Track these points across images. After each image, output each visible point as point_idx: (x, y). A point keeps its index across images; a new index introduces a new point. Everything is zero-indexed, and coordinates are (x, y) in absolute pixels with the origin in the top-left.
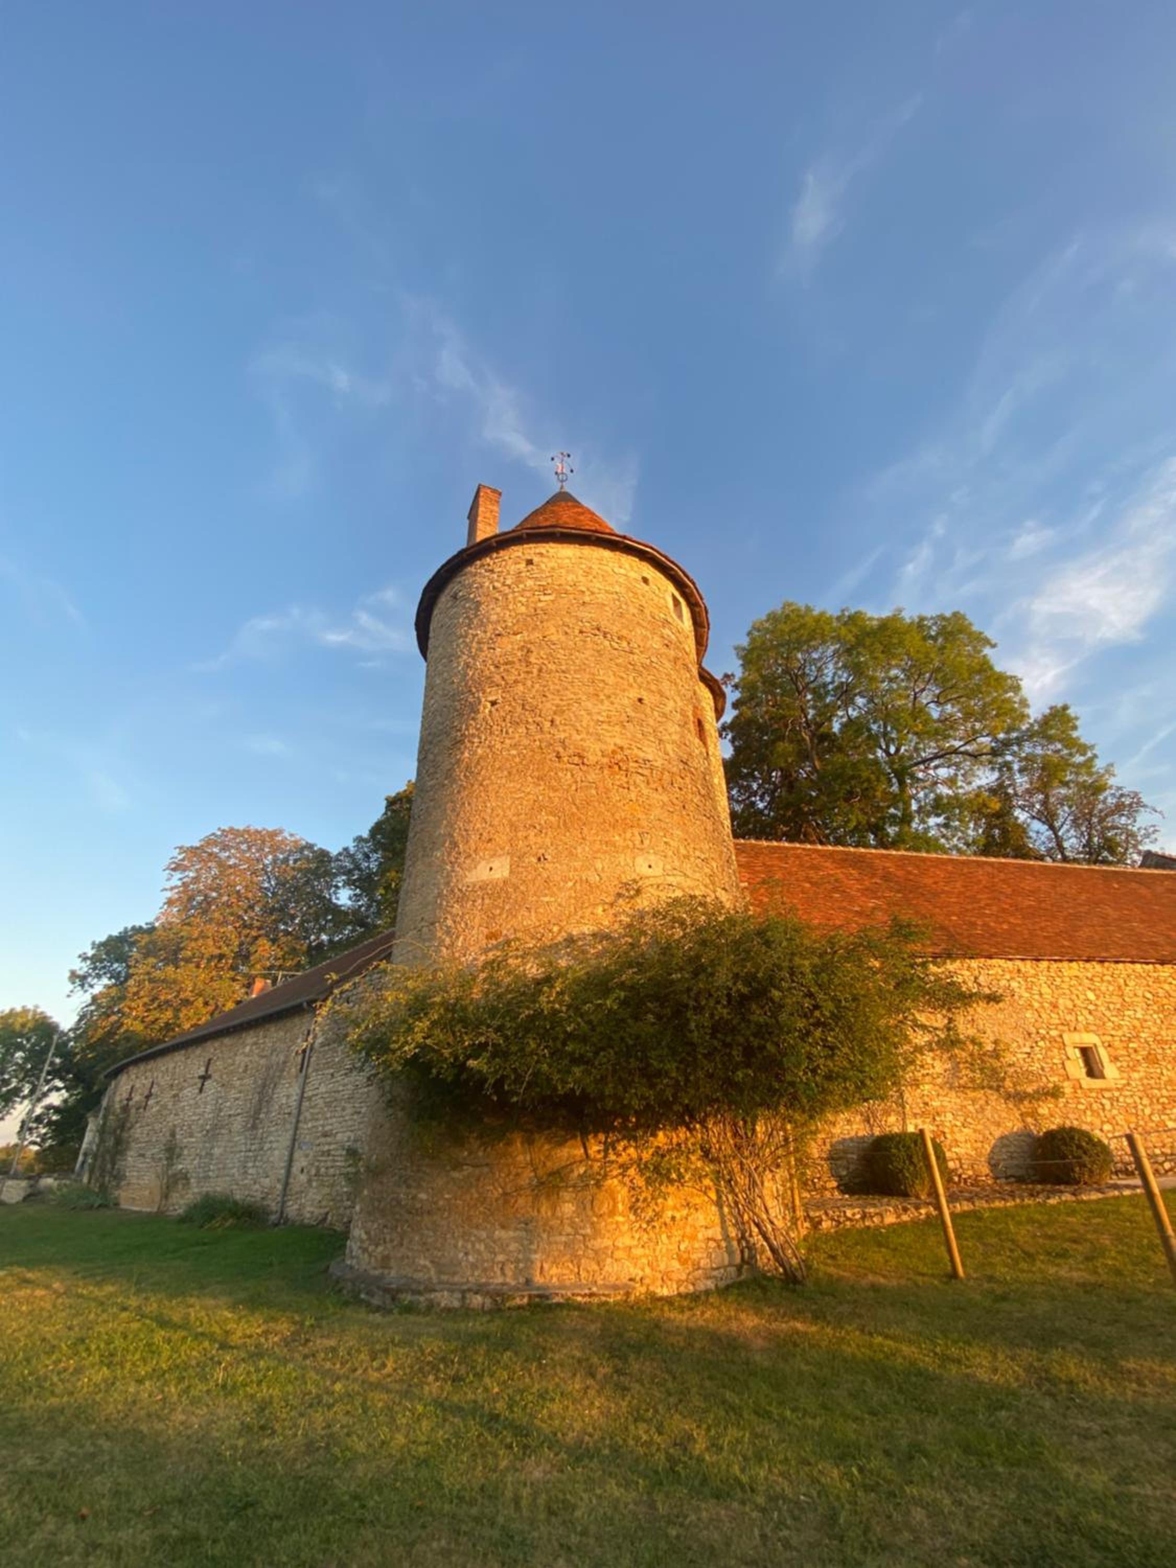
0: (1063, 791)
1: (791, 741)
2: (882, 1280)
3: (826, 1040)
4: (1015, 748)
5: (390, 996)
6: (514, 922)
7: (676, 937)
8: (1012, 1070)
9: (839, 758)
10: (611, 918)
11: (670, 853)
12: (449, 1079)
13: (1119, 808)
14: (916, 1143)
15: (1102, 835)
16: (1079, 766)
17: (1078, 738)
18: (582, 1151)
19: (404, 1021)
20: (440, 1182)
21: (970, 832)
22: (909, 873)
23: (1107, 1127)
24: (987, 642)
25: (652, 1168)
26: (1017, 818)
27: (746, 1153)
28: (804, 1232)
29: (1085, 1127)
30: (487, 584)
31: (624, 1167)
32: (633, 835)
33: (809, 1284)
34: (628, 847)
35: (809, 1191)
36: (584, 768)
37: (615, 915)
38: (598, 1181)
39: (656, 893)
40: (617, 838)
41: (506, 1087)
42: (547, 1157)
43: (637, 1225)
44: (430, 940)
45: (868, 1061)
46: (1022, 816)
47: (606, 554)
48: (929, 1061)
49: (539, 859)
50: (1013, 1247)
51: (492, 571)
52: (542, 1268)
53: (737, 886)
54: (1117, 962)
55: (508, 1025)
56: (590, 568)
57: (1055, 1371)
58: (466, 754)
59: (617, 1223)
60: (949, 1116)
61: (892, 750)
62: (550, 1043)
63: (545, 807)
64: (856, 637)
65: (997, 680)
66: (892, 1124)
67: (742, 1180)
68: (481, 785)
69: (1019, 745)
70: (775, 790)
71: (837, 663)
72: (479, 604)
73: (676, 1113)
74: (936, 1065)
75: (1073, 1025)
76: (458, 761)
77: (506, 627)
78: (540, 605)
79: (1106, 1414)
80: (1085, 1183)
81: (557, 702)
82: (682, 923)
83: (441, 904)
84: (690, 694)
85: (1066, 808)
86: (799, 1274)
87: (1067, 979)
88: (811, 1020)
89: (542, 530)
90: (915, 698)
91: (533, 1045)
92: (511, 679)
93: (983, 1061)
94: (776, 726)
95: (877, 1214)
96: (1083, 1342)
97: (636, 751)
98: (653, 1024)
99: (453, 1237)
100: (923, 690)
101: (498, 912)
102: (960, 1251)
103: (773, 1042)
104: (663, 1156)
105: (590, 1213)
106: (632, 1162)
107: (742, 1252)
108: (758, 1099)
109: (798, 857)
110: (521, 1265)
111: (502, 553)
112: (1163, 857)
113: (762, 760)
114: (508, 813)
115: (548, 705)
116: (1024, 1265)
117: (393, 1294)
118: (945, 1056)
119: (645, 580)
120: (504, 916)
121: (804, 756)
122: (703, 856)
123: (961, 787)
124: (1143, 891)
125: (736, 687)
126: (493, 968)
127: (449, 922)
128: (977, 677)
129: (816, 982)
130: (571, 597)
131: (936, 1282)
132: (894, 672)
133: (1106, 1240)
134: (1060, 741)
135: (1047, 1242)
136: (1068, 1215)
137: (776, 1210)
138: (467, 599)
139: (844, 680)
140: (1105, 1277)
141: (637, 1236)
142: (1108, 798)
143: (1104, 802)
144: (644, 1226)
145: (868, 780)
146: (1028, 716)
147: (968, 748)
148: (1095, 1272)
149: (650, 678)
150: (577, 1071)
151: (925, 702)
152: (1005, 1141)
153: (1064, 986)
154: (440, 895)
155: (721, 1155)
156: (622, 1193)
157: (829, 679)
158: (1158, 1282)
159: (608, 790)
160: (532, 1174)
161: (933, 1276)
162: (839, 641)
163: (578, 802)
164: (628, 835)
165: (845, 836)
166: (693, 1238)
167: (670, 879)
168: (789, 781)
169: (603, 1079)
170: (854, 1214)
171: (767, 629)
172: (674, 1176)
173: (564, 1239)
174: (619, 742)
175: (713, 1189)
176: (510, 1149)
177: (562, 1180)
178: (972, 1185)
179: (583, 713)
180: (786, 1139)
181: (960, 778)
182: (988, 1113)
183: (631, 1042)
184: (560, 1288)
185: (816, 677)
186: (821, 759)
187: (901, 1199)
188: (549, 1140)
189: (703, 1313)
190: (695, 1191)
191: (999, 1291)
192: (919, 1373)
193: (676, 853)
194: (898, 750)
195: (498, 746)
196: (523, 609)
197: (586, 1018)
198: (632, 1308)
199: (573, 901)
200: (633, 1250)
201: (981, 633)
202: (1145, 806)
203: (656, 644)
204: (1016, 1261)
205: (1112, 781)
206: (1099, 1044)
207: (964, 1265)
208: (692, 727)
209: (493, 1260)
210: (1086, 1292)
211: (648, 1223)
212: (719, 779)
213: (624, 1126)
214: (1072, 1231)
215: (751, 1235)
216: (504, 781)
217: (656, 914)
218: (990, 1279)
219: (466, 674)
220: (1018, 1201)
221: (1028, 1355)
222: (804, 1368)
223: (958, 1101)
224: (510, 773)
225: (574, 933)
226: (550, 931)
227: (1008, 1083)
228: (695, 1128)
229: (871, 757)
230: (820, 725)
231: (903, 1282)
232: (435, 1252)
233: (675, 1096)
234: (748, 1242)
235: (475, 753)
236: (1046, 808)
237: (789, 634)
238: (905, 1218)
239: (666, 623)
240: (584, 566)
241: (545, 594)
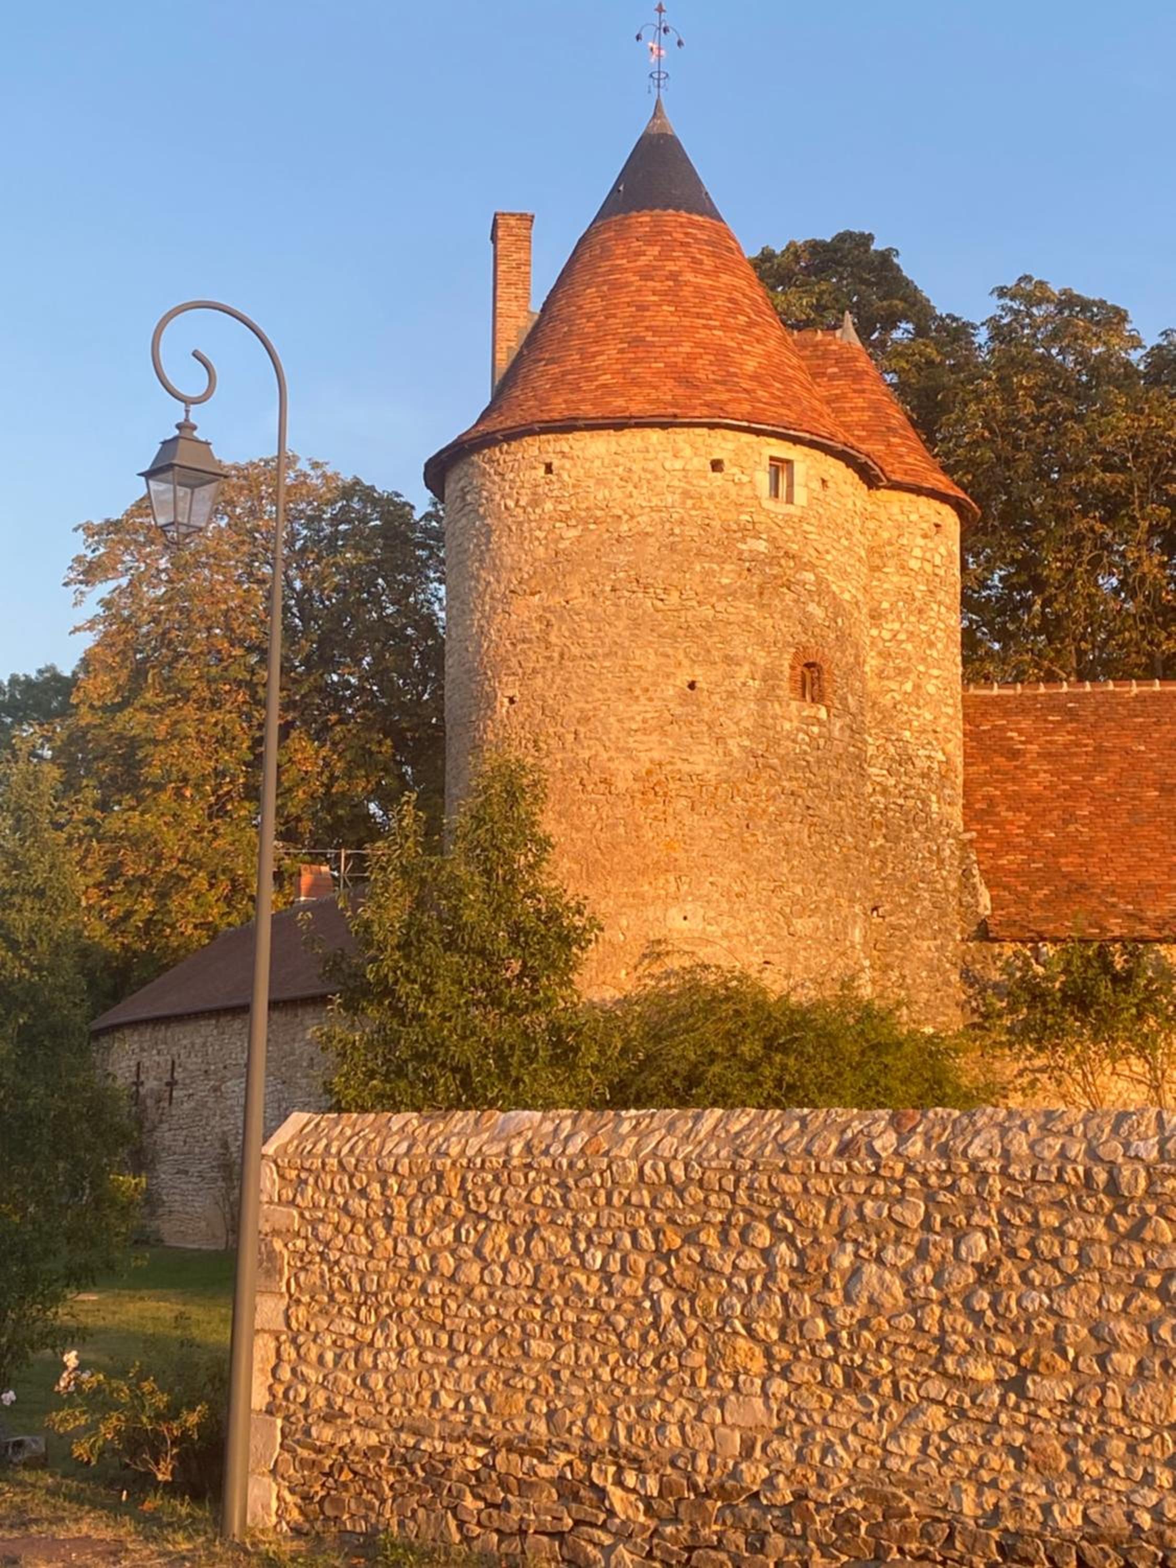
10: (635, 982)
11: (717, 896)
30: (498, 497)
32: (667, 881)
34: (659, 897)
36: (612, 799)
37: (639, 979)
40: (646, 887)
47: (655, 436)
51: (503, 475)
56: (630, 470)
77: (522, 580)
81: (581, 705)
92: (529, 666)
97: (680, 764)
111: (514, 447)
115: (572, 709)
119: (717, 465)
130: (603, 528)
138: (477, 514)
149: (711, 641)
159: (638, 827)
163: (602, 846)
164: (661, 882)
174: (656, 755)
179: (612, 719)
193: (727, 893)
196: (542, 552)
199: (594, 963)
219: (480, 644)
225: (595, 999)
239: (750, 528)
240: (620, 469)
241: (568, 526)
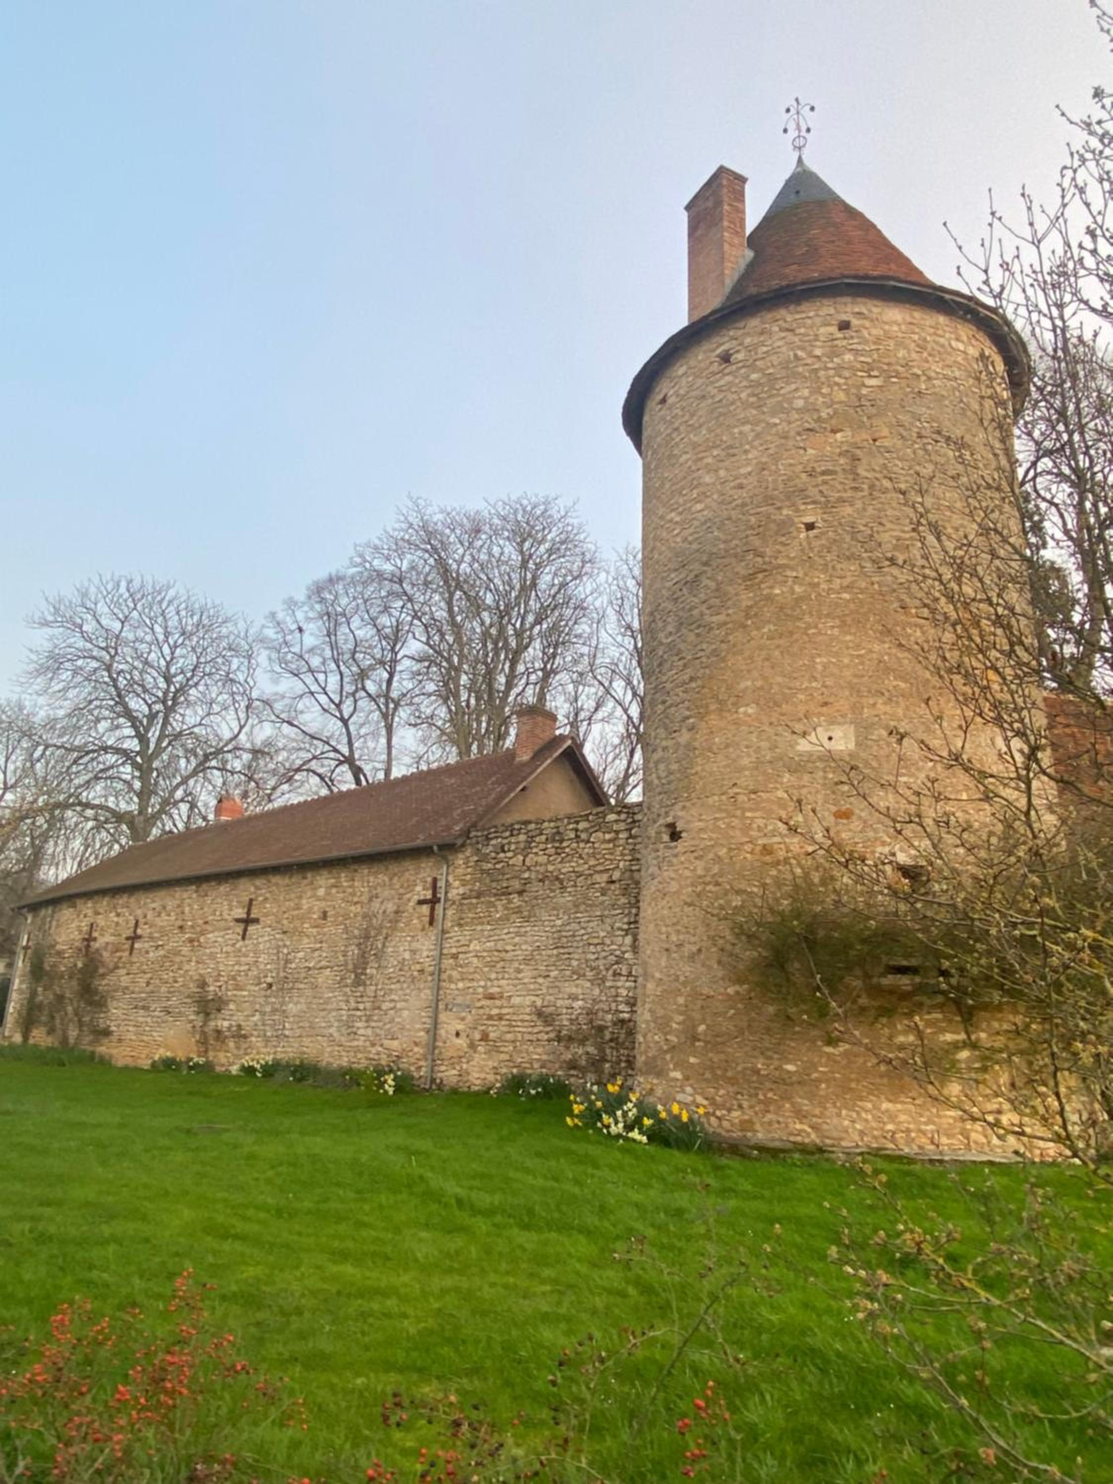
49: (891, 733)
51: (791, 331)
56: (925, 340)
58: (779, 592)
63: (894, 670)
68: (805, 633)
72: (773, 378)
76: (768, 599)
77: (819, 419)
78: (864, 391)
83: (767, 771)
92: (833, 495)
99: (835, 1106)
101: (846, 788)
111: (803, 306)
114: (846, 673)
115: (887, 537)
127: (782, 794)
130: (905, 382)
138: (752, 368)
154: (763, 761)
195: (824, 586)
196: (842, 396)
216: (836, 632)
224: (843, 623)
232: (814, 1119)
235: (790, 590)
240: (916, 337)
241: (870, 376)
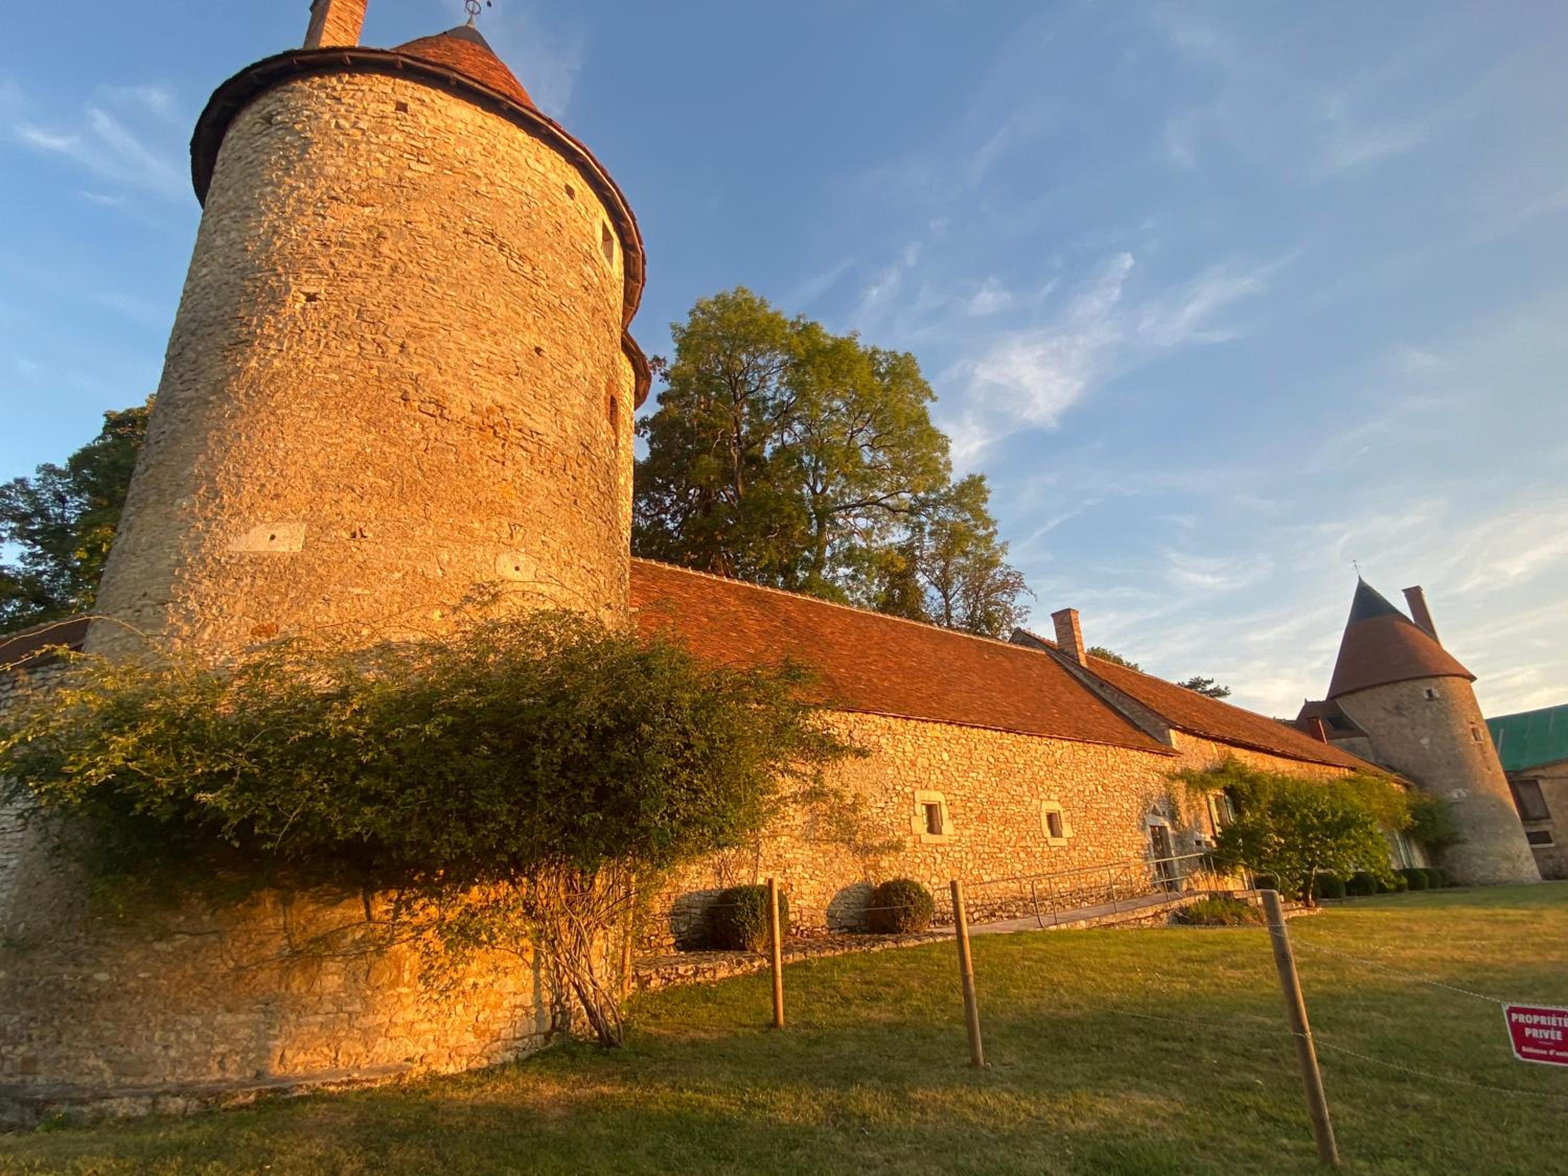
0: (962, 561)
1: (717, 457)
2: (703, 1035)
3: (692, 783)
4: (931, 510)
5: (70, 697)
6: (302, 616)
7: (538, 658)
8: (865, 823)
9: (764, 486)
10: (451, 626)
11: (548, 556)
12: (164, 819)
13: (1004, 586)
14: (762, 895)
15: (985, 607)
16: (979, 539)
17: (986, 511)
18: (363, 911)
19: (95, 736)
20: (134, 957)
21: (874, 588)
22: (810, 619)
23: (935, 880)
24: (929, 393)
25: (456, 929)
26: (918, 581)
27: (579, 909)
28: (629, 992)
29: (917, 880)
30: (327, 117)
31: (420, 929)
32: (500, 524)
33: (625, 1047)
34: (490, 539)
35: (643, 950)
36: (442, 423)
37: (458, 624)
38: (380, 947)
39: (519, 602)
40: (477, 525)
41: (256, 831)
42: (309, 921)
43: (426, 996)
44: (153, 626)
45: (731, 806)
46: (922, 579)
47: (521, 135)
48: (792, 813)
49: (354, 535)
50: (833, 993)
51: (338, 100)
52: (283, 1056)
53: (625, 610)
54: (973, 727)
55: (271, 749)
56: (494, 146)
57: (852, 1106)
58: (253, 364)
59: (399, 995)
60: (800, 868)
61: (819, 489)
62: (334, 776)
63: (374, 465)
64: (807, 351)
65: (930, 435)
66: (743, 877)
67: (568, 939)
68: (273, 413)
69: (935, 507)
70: (690, 511)
71: (782, 377)
72: (308, 143)
73: (498, 864)
74: (797, 816)
75: (925, 782)
76: (237, 371)
77: (348, 190)
78: (409, 174)
79: (890, 1143)
80: (907, 932)
81: (415, 320)
82: (548, 641)
83: (181, 576)
84: (606, 361)
85: (961, 578)
86: (615, 1038)
87: (929, 739)
88: (680, 761)
89: (429, 67)
90: (852, 437)
91: (306, 778)
92: (346, 268)
93: (840, 814)
94: (704, 436)
95: (710, 969)
96: (880, 1077)
97: (521, 416)
98: (486, 758)
99: (147, 1027)
100: (861, 430)
101: (277, 598)
102: (784, 1001)
103: (632, 783)
104: (474, 915)
105: (362, 985)
106: (431, 923)
107: (554, 1018)
108: (603, 846)
109: (700, 587)
110: (252, 1056)
111: (358, 78)
112: (1029, 635)
113: (681, 471)
114: (314, 463)
115: (400, 322)
116: (841, 1010)
117: (39, 1107)
118: (807, 808)
119: (570, 192)
120: (286, 606)
121: (728, 477)
122: (589, 567)
123: (875, 541)
124: (1007, 664)
125: (666, 376)
126: (257, 674)
127: (192, 604)
128: (913, 429)
129: (693, 720)
130: (460, 178)
131: (756, 1032)
132: (837, 403)
133: (915, 984)
134: (970, 511)
135: (864, 987)
136: (887, 961)
137: (601, 969)
138: (290, 131)
139: (785, 399)
140: (908, 1017)
141: (424, 1009)
142: (997, 574)
143: (993, 577)
144: (435, 996)
145: (789, 517)
146: (949, 480)
147: (889, 501)
148: (901, 1012)
149: (556, 324)
150: (368, 812)
151: (860, 443)
152: (846, 893)
153: (926, 746)
154: (180, 563)
155: (548, 912)
156: (412, 961)
157: (770, 394)
158: (952, 1020)
159: (472, 460)
160: (286, 942)
161: (754, 1026)
162: (788, 352)
163: (425, 467)
164: (494, 524)
165: (754, 574)
166: (498, 1006)
167: (542, 588)
168: (707, 504)
169: (405, 822)
170: (686, 971)
171: (713, 313)
172: (484, 937)
173: (320, 1019)
174: (500, 399)
175: (531, 950)
176: (255, 912)
177: (328, 947)
178: (808, 936)
179: (451, 345)
180: (628, 894)
181: (876, 531)
182: (835, 866)
183: (451, 778)
184: (306, 1079)
185: (758, 388)
186: (745, 484)
187: (737, 953)
188: (316, 899)
189: (494, 1089)
190: (508, 953)
191: (813, 1034)
192: (724, 1123)
193: (556, 557)
194: (824, 490)
195: (310, 362)
196: (381, 172)
197: (393, 747)
198: (404, 1092)
199: (398, 598)
200: (416, 1026)
201: (926, 383)
202: (1024, 587)
203: (572, 282)
204: (834, 1006)
205: (1004, 559)
206: (943, 802)
207: (785, 1014)
208: (602, 403)
209: (208, 1052)
210: (890, 1031)
211: (441, 993)
212: (626, 481)
213: (427, 881)
214: (889, 976)
215: (567, 999)
216: (311, 415)
217: (514, 625)
218: (808, 1024)
219: (269, 243)
220: (846, 950)
221: (829, 1094)
222: (603, 1132)
223: (811, 853)
224: (323, 406)
225: (393, 640)
226: (357, 634)
227: (859, 837)
228: (520, 883)
229: (797, 492)
230: (751, 445)
231: (724, 1035)
232: (115, 1049)
233: (500, 843)
234: (563, 1006)
235: (269, 364)
236: (944, 576)
237: (738, 325)
238: (738, 971)
239: (589, 258)
240: (484, 141)
241: (418, 161)
